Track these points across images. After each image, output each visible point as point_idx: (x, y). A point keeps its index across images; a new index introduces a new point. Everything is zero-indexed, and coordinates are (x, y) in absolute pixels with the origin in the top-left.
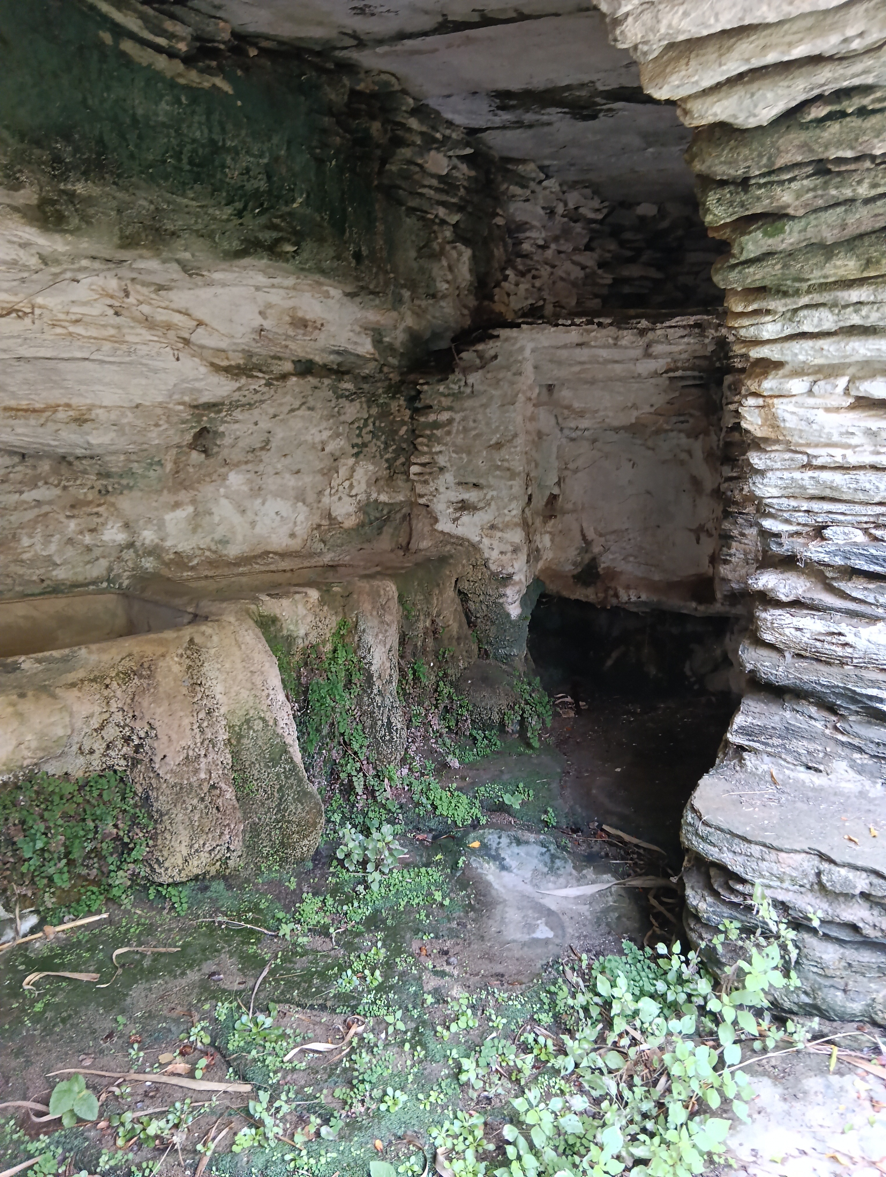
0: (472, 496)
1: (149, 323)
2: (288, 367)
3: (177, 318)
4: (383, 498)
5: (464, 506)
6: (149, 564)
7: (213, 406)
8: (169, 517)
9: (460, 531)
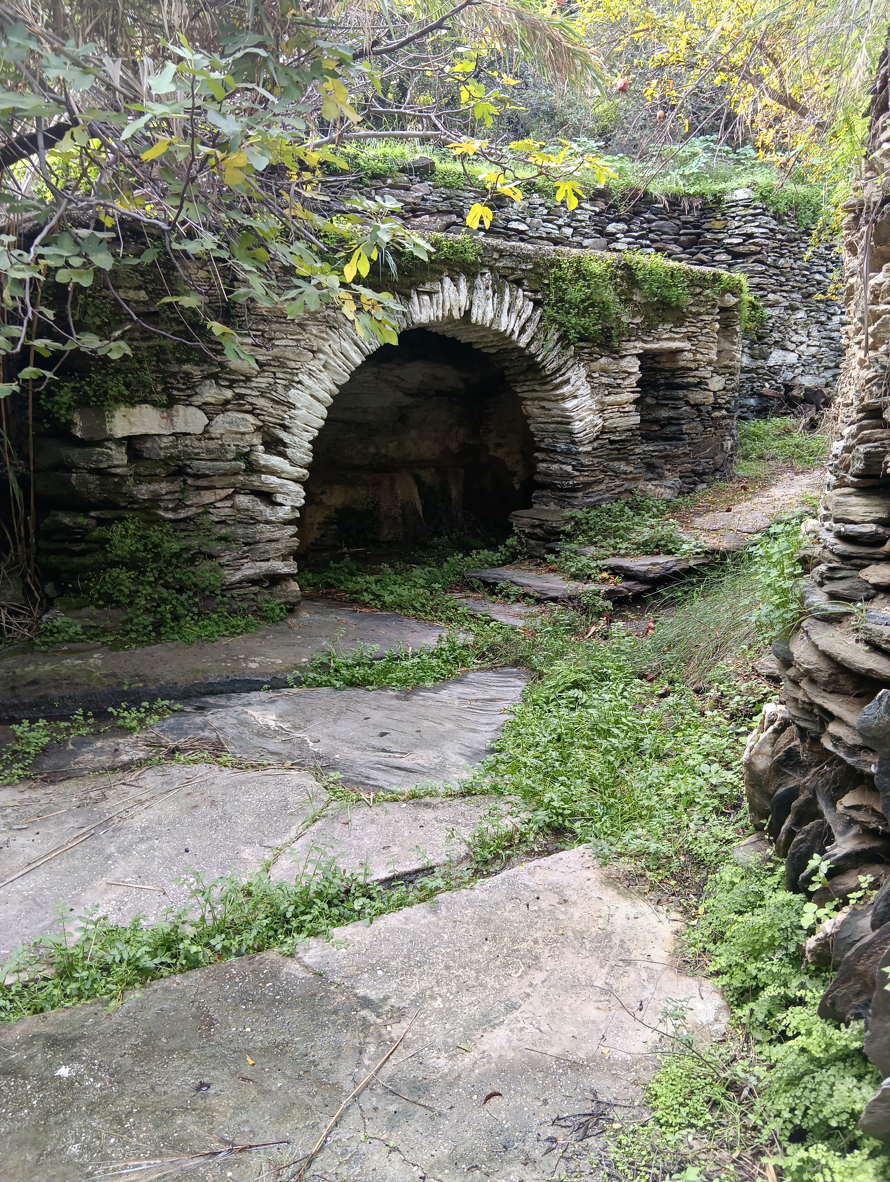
0: (501, 441)
1: (386, 381)
2: (433, 393)
3: (396, 379)
4: (471, 442)
5: (499, 445)
6: (383, 461)
7: (407, 407)
8: (390, 445)
9: (497, 455)
